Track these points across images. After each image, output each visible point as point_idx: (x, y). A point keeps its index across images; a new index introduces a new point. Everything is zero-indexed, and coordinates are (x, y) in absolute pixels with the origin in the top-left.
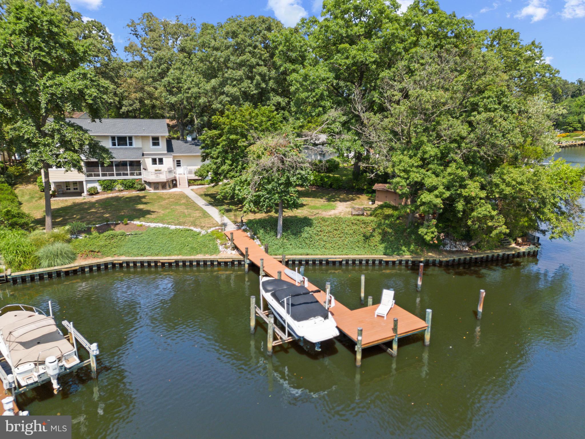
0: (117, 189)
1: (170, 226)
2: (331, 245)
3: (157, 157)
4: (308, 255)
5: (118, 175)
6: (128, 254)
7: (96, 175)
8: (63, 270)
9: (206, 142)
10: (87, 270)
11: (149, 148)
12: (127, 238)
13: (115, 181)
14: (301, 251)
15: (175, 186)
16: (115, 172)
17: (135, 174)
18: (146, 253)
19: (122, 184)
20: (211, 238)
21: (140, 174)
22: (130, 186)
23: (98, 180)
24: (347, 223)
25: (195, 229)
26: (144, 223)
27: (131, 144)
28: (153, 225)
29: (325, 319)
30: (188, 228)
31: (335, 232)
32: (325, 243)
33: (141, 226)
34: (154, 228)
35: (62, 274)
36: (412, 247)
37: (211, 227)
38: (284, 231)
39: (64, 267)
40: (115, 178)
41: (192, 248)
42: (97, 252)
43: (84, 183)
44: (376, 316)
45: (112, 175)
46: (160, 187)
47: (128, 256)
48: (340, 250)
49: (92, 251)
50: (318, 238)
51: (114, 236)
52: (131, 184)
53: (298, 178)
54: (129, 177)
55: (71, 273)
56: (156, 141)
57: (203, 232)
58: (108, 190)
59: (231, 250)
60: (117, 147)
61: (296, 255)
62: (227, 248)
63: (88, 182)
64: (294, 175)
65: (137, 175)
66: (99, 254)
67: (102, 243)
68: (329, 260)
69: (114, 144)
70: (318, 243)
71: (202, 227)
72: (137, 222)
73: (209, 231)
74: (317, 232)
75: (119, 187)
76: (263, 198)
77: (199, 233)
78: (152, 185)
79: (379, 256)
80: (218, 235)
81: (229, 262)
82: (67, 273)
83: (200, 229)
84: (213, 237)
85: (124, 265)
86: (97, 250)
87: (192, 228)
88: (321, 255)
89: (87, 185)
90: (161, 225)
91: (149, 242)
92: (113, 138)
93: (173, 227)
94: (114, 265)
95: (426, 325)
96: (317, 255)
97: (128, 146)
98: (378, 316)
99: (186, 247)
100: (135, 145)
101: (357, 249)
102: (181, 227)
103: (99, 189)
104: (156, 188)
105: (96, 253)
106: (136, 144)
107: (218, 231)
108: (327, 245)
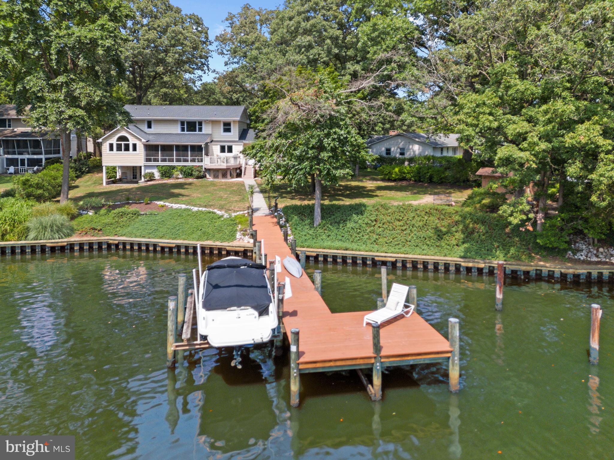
0: (174, 176)
1: (192, 207)
2: (385, 239)
3: (226, 144)
4: (347, 249)
5: (178, 160)
6: (130, 234)
7: (156, 160)
8: (47, 244)
9: (257, 114)
10: (76, 248)
11: (220, 134)
12: (140, 217)
13: (174, 167)
14: (338, 244)
15: (239, 175)
16: (175, 157)
17: (196, 161)
18: (150, 236)
19: (181, 171)
20: (232, 222)
21: (202, 161)
22: (188, 173)
23: (157, 166)
24: (418, 212)
25: (219, 213)
26: (167, 204)
27: (200, 130)
28: (175, 206)
29: (261, 314)
30: (211, 210)
31: (398, 223)
32: (377, 237)
33: (163, 206)
34: (176, 209)
35: (47, 250)
36: (512, 251)
37: (238, 211)
38: (323, 218)
39: (49, 243)
40: (175, 164)
41: (204, 233)
42: (99, 231)
43: (143, 168)
44: (365, 325)
45: (172, 161)
46: (220, 175)
47: (129, 237)
48: (397, 247)
49: (94, 229)
50: (369, 230)
51: (123, 214)
52: (190, 171)
53: (334, 140)
54: (189, 164)
55: (58, 250)
56: (227, 127)
57: (226, 216)
58: (166, 177)
59: (250, 238)
60: (186, 132)
61: (330, 249)
62: (244, 235)
63: (146, 167)
64: (328, 135)
65: (198, 162)
66: (100, 232)
67: (106, 221)
68: (376, 258)
69: (183, 130)
70: (367, 237)
71: (227, 210)
72: (160, 203)
73: (233, 215)
74: (370, 222)
75: (176, 173)
76: (293, 170)
77: (222, 216)
78: (212, 171)
79: (455, 259)
80: (243, 220)
81: (241, 252)
82: (53, 249)
83: (223, 212)
84: (233, 222)
85: (121, 247)
86: (99, 228)
87: (215, 211)
88: (367, 251)
89: (145, 170)
90: (183, 206)
91: (159, 223)
92: (182, 123)
93: (196, 209)
94: (109, 246)
95: (449, 349)
96: (359, 250)
97: (197, 132)
98: (368, 324)
99: (198, 232)
100: (204, 131)
101: (425, 247)
102: (204, 209)
103: (157, 175)
104: (216, 177)
105: (97, 231)
106: (206, 129)
107: (244, 216)
108: (380, 240)
